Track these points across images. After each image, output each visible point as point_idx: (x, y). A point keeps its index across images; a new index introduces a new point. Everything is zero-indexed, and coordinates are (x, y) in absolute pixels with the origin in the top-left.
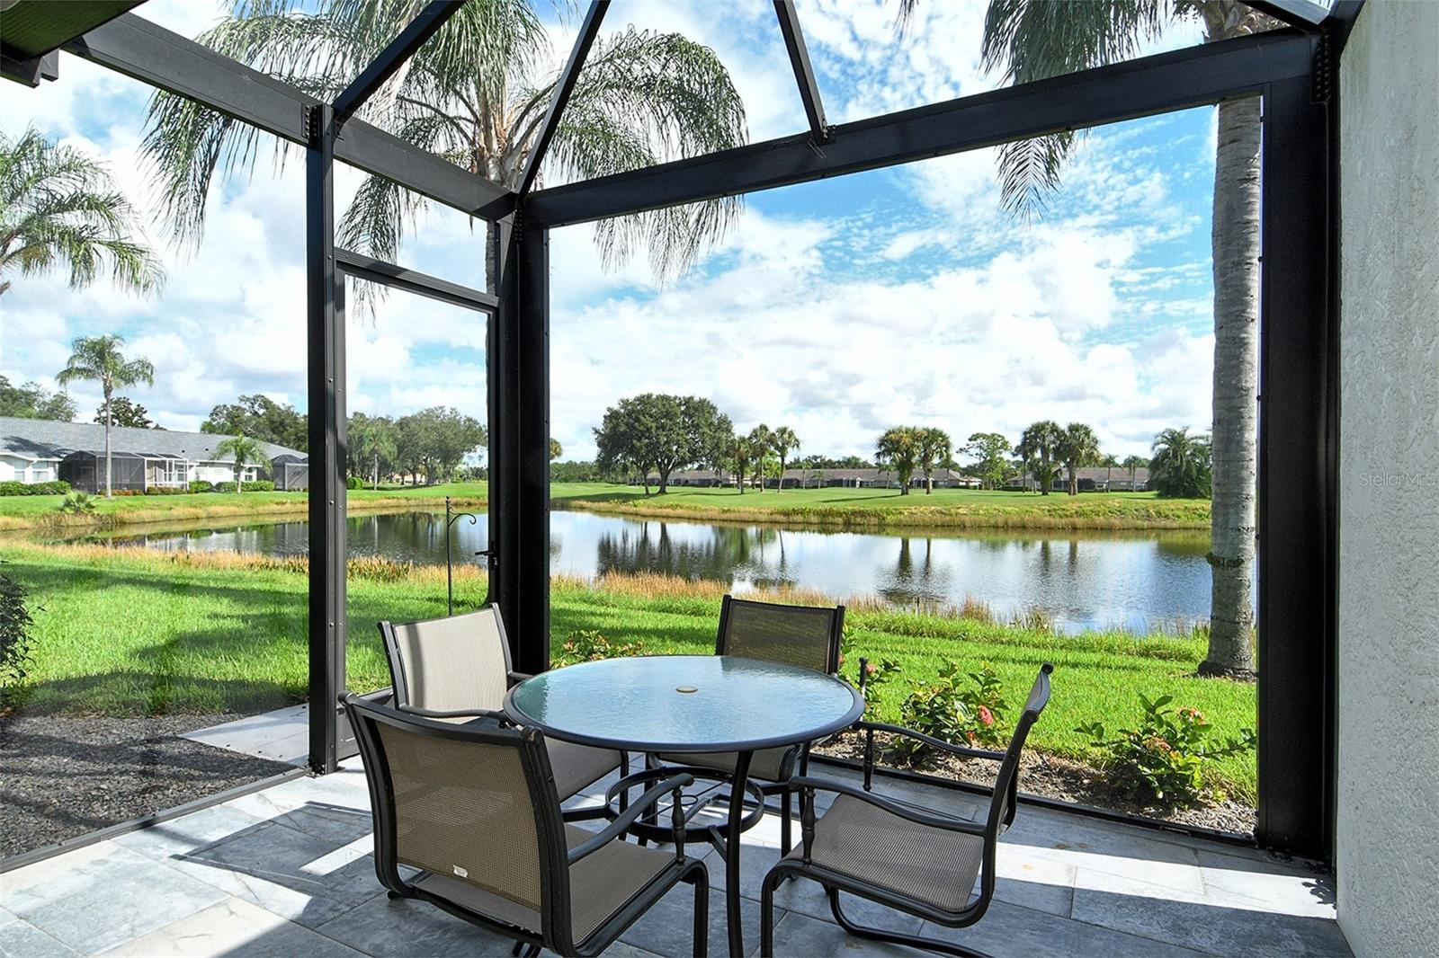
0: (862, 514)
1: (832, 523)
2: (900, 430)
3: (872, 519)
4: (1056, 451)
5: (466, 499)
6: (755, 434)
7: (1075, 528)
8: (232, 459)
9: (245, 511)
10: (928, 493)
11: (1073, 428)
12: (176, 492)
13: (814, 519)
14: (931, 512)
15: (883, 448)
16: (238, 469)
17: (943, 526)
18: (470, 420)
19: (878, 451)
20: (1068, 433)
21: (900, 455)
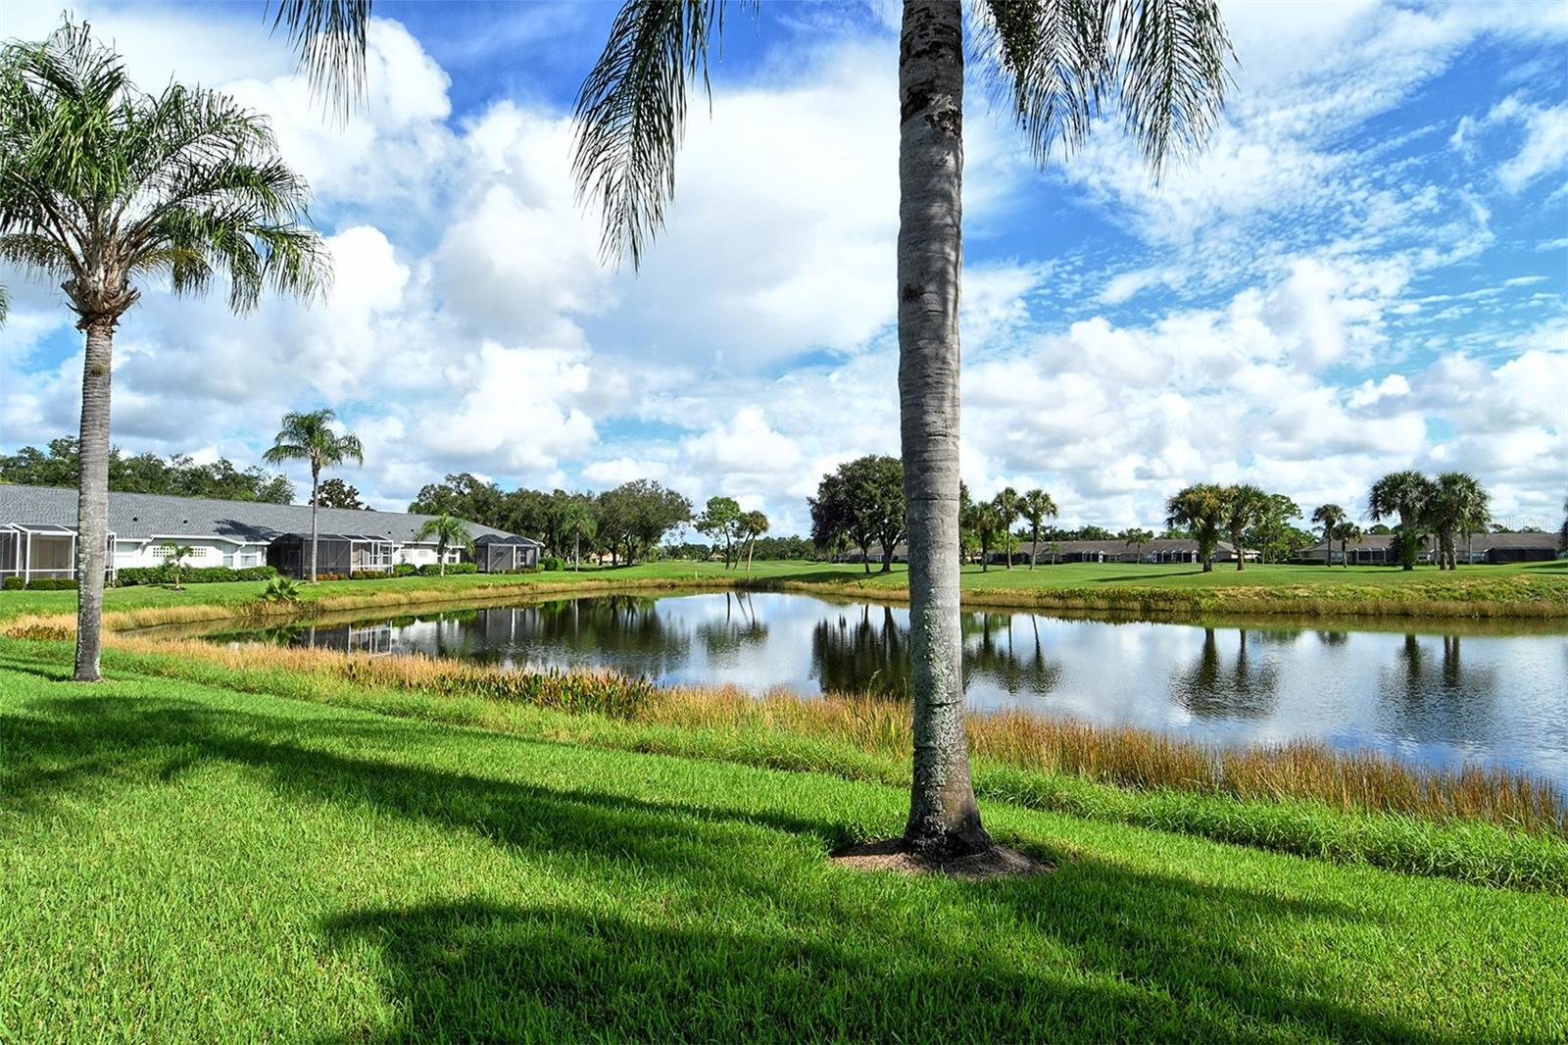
0: (1164, 597)
1: (1126, 609)
2: (1200, 488)
3: (1182, 604)
4: (1424, 514)
5: (670, 580)
6: (999, 499)
7: (1484, 617)
8: (435, 540)
9: (446, 596)
10: (1239, 568)
11: (1449, 481)
12: (381, 576)
13: (1101, 604)
14: (1257, 594)
15: (1176, 513)
16: (441, 550)
17: (1284, 613)
18: (671, 493)
19: (1170, 516)
20: (1440, 487)
21: (1202, 521)
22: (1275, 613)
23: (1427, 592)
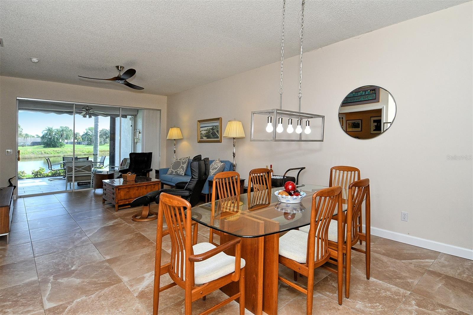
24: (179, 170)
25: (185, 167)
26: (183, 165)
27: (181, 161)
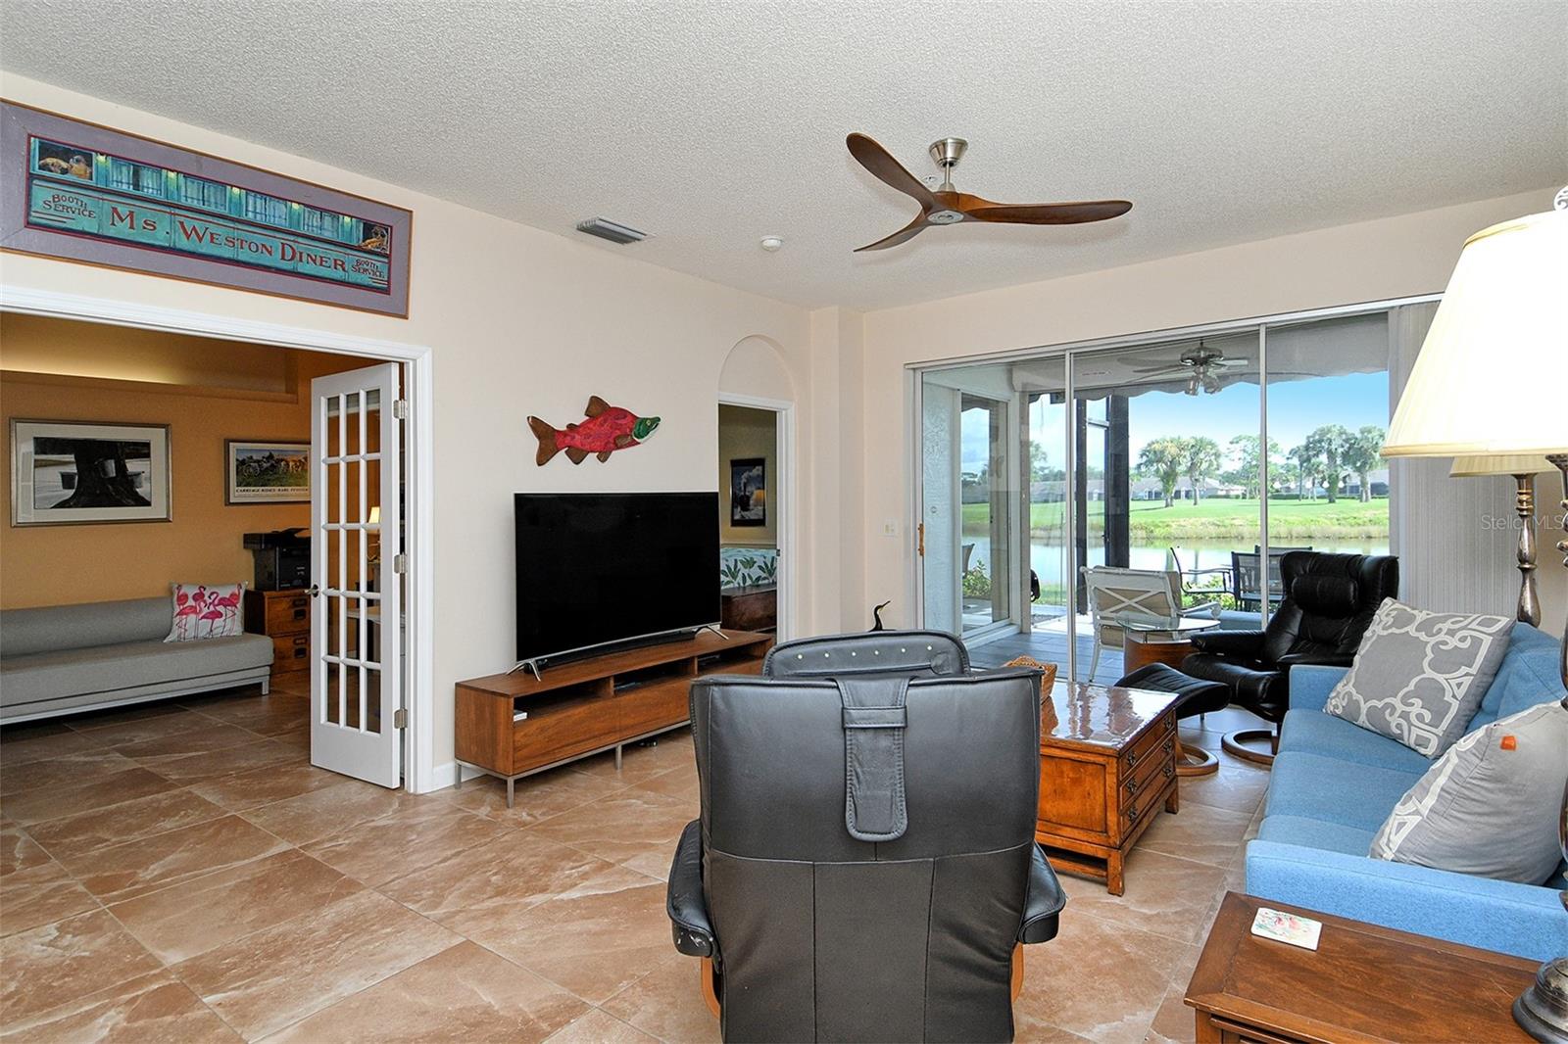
2: (1163, 440)
4: (1345, 456)
7: (1370, 537)
10: (1195, 504)
11: (1365, 431)
14: (1202, 524)
15: (1145, 458)
19: (1139, 460)
20: (1359, 436)
21: (1165, 467)
22: (1211, 538)
23: (1338, 520)
24: (1400, 708)
25: (1461, 693)
26: (1440, 678)
27: (1433, 641)
